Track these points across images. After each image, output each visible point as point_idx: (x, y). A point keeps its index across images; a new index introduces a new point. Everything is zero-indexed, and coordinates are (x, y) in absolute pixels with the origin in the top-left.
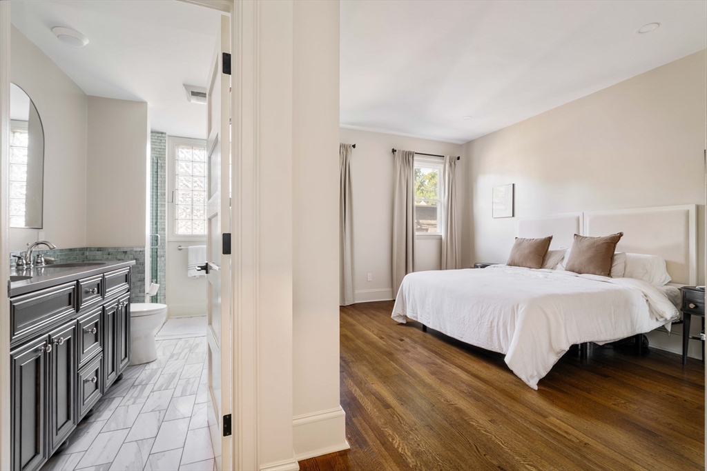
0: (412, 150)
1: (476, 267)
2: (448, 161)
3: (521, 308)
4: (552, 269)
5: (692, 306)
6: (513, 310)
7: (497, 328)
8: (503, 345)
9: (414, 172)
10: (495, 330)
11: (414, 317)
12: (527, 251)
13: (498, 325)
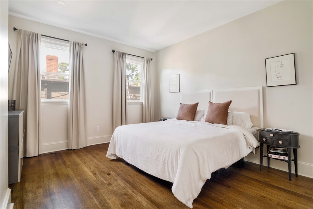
0: (125, 52)
1: (160, 120)
2: (146, 60)
3: (182, 151)
4: (199, 121)
5: (264, 140)
6: (177, 152)
7: (168, 164)
8: (171, 176)
9: (126, 66)
10: (166, 166)
11: (120, 156)
12: (186, 111)
13: (168, 163)
